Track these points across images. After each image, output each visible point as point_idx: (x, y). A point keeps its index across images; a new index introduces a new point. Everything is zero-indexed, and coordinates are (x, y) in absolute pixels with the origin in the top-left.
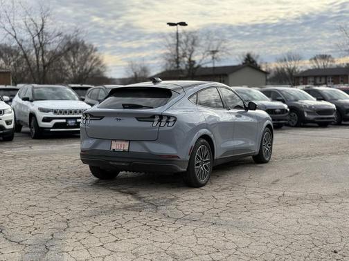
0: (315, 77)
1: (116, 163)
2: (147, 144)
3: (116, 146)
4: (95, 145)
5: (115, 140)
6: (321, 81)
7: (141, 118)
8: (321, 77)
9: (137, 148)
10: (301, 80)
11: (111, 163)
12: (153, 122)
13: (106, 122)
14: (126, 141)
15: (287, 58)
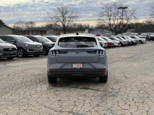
0: (33, 31)
1: (75, 75)
2: (93, 64)
3: (75, 66)
4: (63, 66)
5: (74, 63)
6: (35, 33)
7: (89, 52)
8: (35, 31)
9: (87, 66)
10: (26, 32)
11: (72, 75)
12: (96, 53)
13: (69, 54)
14: (81, 63)
15: (19, 23)
